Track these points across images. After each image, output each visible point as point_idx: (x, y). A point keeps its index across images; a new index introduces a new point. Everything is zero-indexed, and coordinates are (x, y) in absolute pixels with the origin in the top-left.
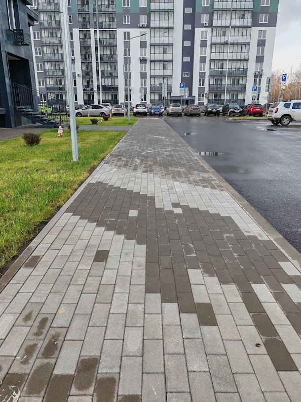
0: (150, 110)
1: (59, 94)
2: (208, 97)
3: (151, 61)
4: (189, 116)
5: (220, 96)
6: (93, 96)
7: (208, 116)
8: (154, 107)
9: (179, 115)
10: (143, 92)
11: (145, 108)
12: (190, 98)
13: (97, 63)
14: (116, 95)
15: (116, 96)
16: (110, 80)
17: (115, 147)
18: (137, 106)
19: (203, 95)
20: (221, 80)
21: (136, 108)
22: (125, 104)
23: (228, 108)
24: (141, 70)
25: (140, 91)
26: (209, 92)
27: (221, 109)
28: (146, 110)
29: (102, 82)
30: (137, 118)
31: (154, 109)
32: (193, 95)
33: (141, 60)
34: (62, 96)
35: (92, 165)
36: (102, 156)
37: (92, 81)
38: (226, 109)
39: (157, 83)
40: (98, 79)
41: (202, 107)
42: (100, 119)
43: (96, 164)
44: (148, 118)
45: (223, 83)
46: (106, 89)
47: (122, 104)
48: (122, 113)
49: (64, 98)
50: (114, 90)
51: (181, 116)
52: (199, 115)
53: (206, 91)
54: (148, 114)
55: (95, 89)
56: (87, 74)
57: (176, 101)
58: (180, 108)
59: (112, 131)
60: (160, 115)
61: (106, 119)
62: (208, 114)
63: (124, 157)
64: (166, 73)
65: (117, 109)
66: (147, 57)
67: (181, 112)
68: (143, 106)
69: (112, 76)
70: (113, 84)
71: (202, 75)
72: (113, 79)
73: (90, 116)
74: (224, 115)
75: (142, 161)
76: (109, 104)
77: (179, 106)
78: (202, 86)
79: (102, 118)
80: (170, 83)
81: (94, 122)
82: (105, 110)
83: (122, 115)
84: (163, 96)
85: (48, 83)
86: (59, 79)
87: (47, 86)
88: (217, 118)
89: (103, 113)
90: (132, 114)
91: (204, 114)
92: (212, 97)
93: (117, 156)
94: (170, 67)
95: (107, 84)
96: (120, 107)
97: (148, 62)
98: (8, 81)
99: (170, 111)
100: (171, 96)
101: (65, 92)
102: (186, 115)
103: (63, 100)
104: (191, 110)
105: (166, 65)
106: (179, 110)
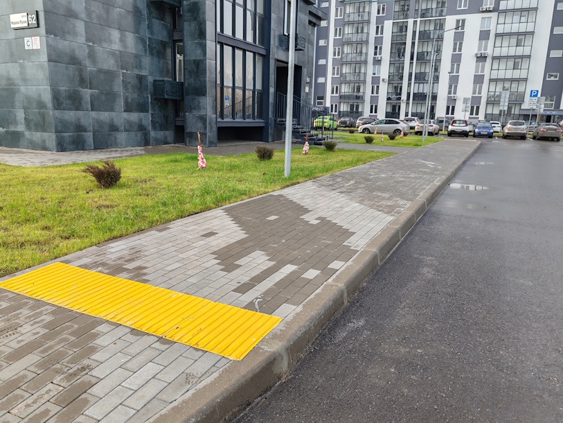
0: (473, 129)
1: (355, 104)
3: (494, 58)
4: (538, 139)
6: (399, 106)
8: (481, 124)
9: (522, 137)
11: (467, 125)
12: (553, 113)
13: (411, 63)
14: (433, 106)
15: (432, 108)
21: (452, 125)
24: (477, 71)
28: (467, 129)
29: (414, 89)
30: (452, 139)
31: (481, 128)
33: (477, 57)
34: (357, 106)
35: (296, 181)
37: (401, 87)
40: (409, 84)
46: (420, 97)
49: (360, 110)
51: (525, 139)
52: (558, 139)
54: (470, 134)
55: (404, 97)
60: (489, 136)
64: (516, 74)
66: (489, 52)
67: (524, 134)
68: (463, 123)
75: (356, 183)
76: (416, 118)
77: (522, 124)
80: (521, 90)
81: (370, 140)
82: (401, 126)
85: (343, 91)
86: (357, 84)
87: (341, 94)
89: (398, 130)
90: (446, 133)
94: (525, 65)
95: (421, 91)
97: (489, 60)
98: (272, 90)
99: (507, 131)
100: (520, 109)
101: (363, 102)
102: (534, 138)
103: (358, 112)
104: (543, 131)
105: (518, 63)
106: (523, 130)
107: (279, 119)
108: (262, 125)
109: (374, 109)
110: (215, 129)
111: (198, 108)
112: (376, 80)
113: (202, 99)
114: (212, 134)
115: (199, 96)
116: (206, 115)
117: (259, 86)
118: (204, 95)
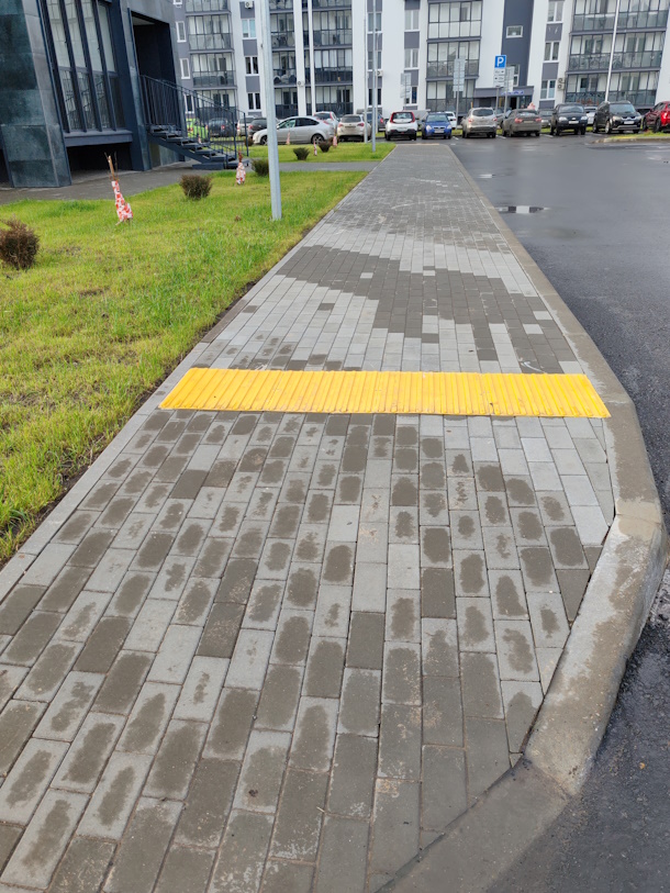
0: (422, 126)
1: (222, 93)
2: (566, 88)
4: (512, 136)
5: (596, 84)
6: (295, 94)
7: (558, 135)
8: (432, 117)
9: (490, 134)
10: (409, 81)
11: (413, 121)
12: (520, 92)
13: (305, 14)
14: (348, 91)
15: (347, 94)
16: (333, 53)
17: (344, 200)
18: (394, 116)
19: (552, 85)
20: (601, 43)
21: (392, 121)
22: (366, 113)
23: (608, 113)
24: (407, 26)
25: (403, 80)
26: (569, 75)
27: (590, 117)
28: (414, 126)
29: (316, 61)
30: (391, 144)
31: (432, 123)
32: (529, 84)
34: (226, 98)
35: (305, 224)
36: (320, 212)
37: (294, 59)
38: (602, 117)
39: (443, 58)
40: (306, 53)
41: (548, 113)
42: (314, 148)
43: (311, 222)
44: (419, 144)
45: (604, 51)
46: (324, 76)
47: (360, 112)
48: (360, 133)
49: (232, 104)
50: (342, 79)
51: (494, 137)
52: (537, 134)
53: (562, 72)
54: (419, 134)
55: (301, 77)
56: (282, 42)
57: (486, 101)
58: (492, 117)
59: (337, 172)
60: (446, 136)
61: (325, 149)
62: (559, 130)
63: (359, 214)
64: (466, 30)
65: (348, 124)
67: (493, 129)
68: (407, 117)
69: (339, 43)
70: (341, 64)
71: (553, 33)
72: (341, 53)
73: (292, 143)
74: (597, 132)
75: (389, 218)
76: (332, 113)
77: (490, 113)
78: (551, 61)
79: (317, 147)
80: (474, 56)
81: (301, 155)
82: (322, 128)
83: (359, 138)
84: (455, 89)
85: (197, 69)
86: (220, 56)
87: (194, 75)
88: (578, 139)
89: (318, 135)
90: (383, 135)
91: (549, 130)
92: (575, 87)
93: (347, 212)
94: (476, 15)
95: (326, 65)
96: (357, 119)
97: (423, 6)
98: (133, 72)
99: (470, 126)
100: (474, 89)
101: (234, 90)
102: (505, 134)
103: (229, 108)
104: (518, 122)
105: (466, 9)
106: (491, 123)
107: (153, 128)
108: (128, 139)
109: (254, 101)
110: (62, 153)
111: (25, 112)
112: (250, 46)
113: (30, 96)
114: (59, 161)
115: (22, 88)
116: (44, 126)
117: (110, 67)
118: (32, 85)
